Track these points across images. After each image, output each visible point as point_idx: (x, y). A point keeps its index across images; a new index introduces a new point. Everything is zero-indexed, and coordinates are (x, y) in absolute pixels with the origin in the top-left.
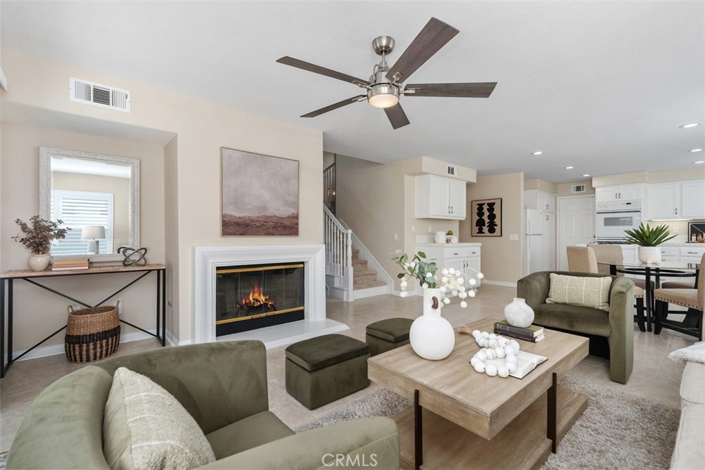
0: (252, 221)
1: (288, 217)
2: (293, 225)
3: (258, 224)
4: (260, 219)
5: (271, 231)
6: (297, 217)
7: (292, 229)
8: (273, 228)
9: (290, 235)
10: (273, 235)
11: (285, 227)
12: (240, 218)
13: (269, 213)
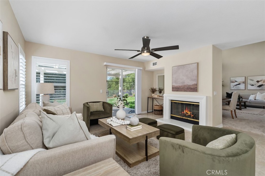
0: (180, 87)
1: (193, 85)
2: (194, 88)
3: (182, 88)
4: (182, 86)
5: (186, 90)
6: (196, 85)
7: (194, 89)
8: (187, 89)
9: (193, 91)
10: (187, 91)
11: (191, 89)
12: (176, 86)
13: (185, 84)
